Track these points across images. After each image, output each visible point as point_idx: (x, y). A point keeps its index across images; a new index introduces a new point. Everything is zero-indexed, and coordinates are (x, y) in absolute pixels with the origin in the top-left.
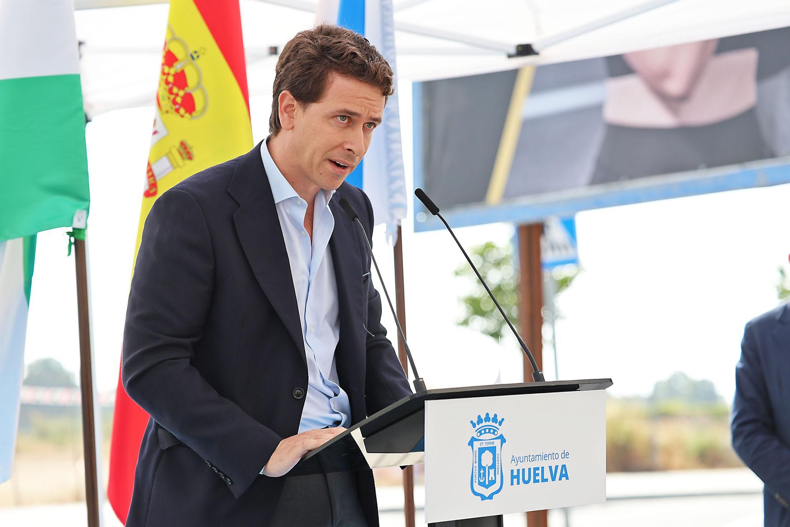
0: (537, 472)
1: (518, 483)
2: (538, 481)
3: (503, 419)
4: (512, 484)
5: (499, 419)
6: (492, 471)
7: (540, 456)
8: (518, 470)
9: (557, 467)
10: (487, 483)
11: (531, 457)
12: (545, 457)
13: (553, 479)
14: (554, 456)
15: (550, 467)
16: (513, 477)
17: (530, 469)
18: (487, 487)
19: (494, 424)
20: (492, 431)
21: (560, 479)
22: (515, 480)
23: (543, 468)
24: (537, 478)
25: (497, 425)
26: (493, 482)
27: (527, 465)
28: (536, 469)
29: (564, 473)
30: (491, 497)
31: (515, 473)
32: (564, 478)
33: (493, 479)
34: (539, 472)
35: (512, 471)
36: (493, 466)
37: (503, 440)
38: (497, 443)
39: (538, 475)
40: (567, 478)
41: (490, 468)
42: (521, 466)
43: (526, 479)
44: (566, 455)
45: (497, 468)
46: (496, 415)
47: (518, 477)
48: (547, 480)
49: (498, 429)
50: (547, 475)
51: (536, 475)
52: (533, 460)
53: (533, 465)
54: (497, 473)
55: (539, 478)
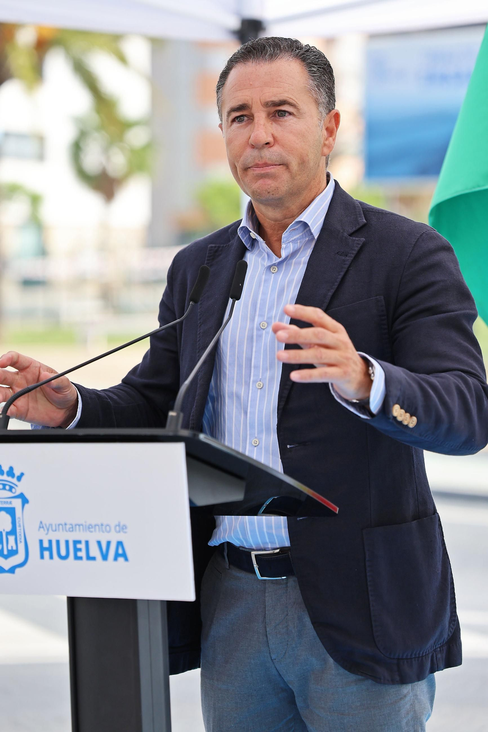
0: (79, 546)
1: (51, 557)
2: (81, 558)
3: (22, 474)
4: (42, 557)
5: (17, 473)
6: (12, 539)
7: (81, 527)
8: (50, 542)
9: (109, 543)
10: (5, 552)
11: (68, 527)
12: (90, 528)
13: (105, 557)
14: (103, 527)
15: (99, 543)
16: (42, 549)
17: (67, 542)
18: (6, 557)
19: (10, 479)
20: (7, 488)
21: (115, 559)
22: (46, 554)
23: (87, 543)
24: (79, 554)
25: (15, 480)
26: (13, 553)
27: (62, 536)
28: (76, 542)
29: (120, 551)
30: (12, 570)
31: (46, 545)
32: (121, 559)
33: (14, 548)
34: (82, 546)
35: (41, 542)
36: (13, 532)
37: (25, 501)
38: (17, 503)
39: (80, 550)
40: (126, 559)
41: (8, 534)
42: (54, 536)
43: (63, 553)
44: (122, 528)
45: (18, 535)
46: (11, 469)
47: (50, 549)
48: (94, 559)
49: (17, 486)
50: (94, 551)
51: (77, 550)
52: (71, 529)
53: (72, 537)
54: (18, 542)
55: (82, 554)
